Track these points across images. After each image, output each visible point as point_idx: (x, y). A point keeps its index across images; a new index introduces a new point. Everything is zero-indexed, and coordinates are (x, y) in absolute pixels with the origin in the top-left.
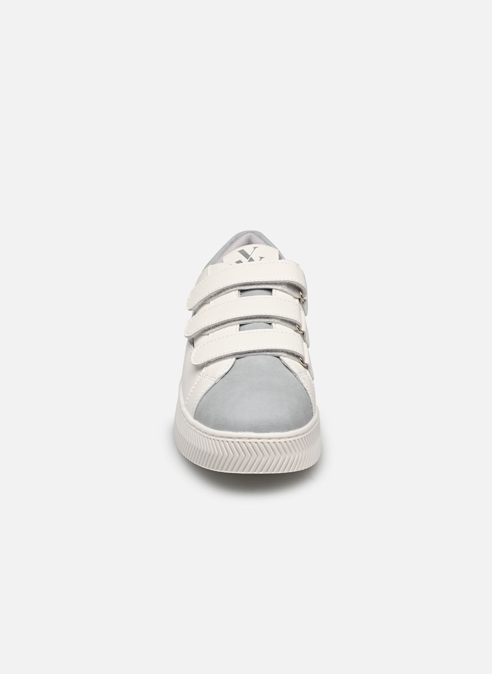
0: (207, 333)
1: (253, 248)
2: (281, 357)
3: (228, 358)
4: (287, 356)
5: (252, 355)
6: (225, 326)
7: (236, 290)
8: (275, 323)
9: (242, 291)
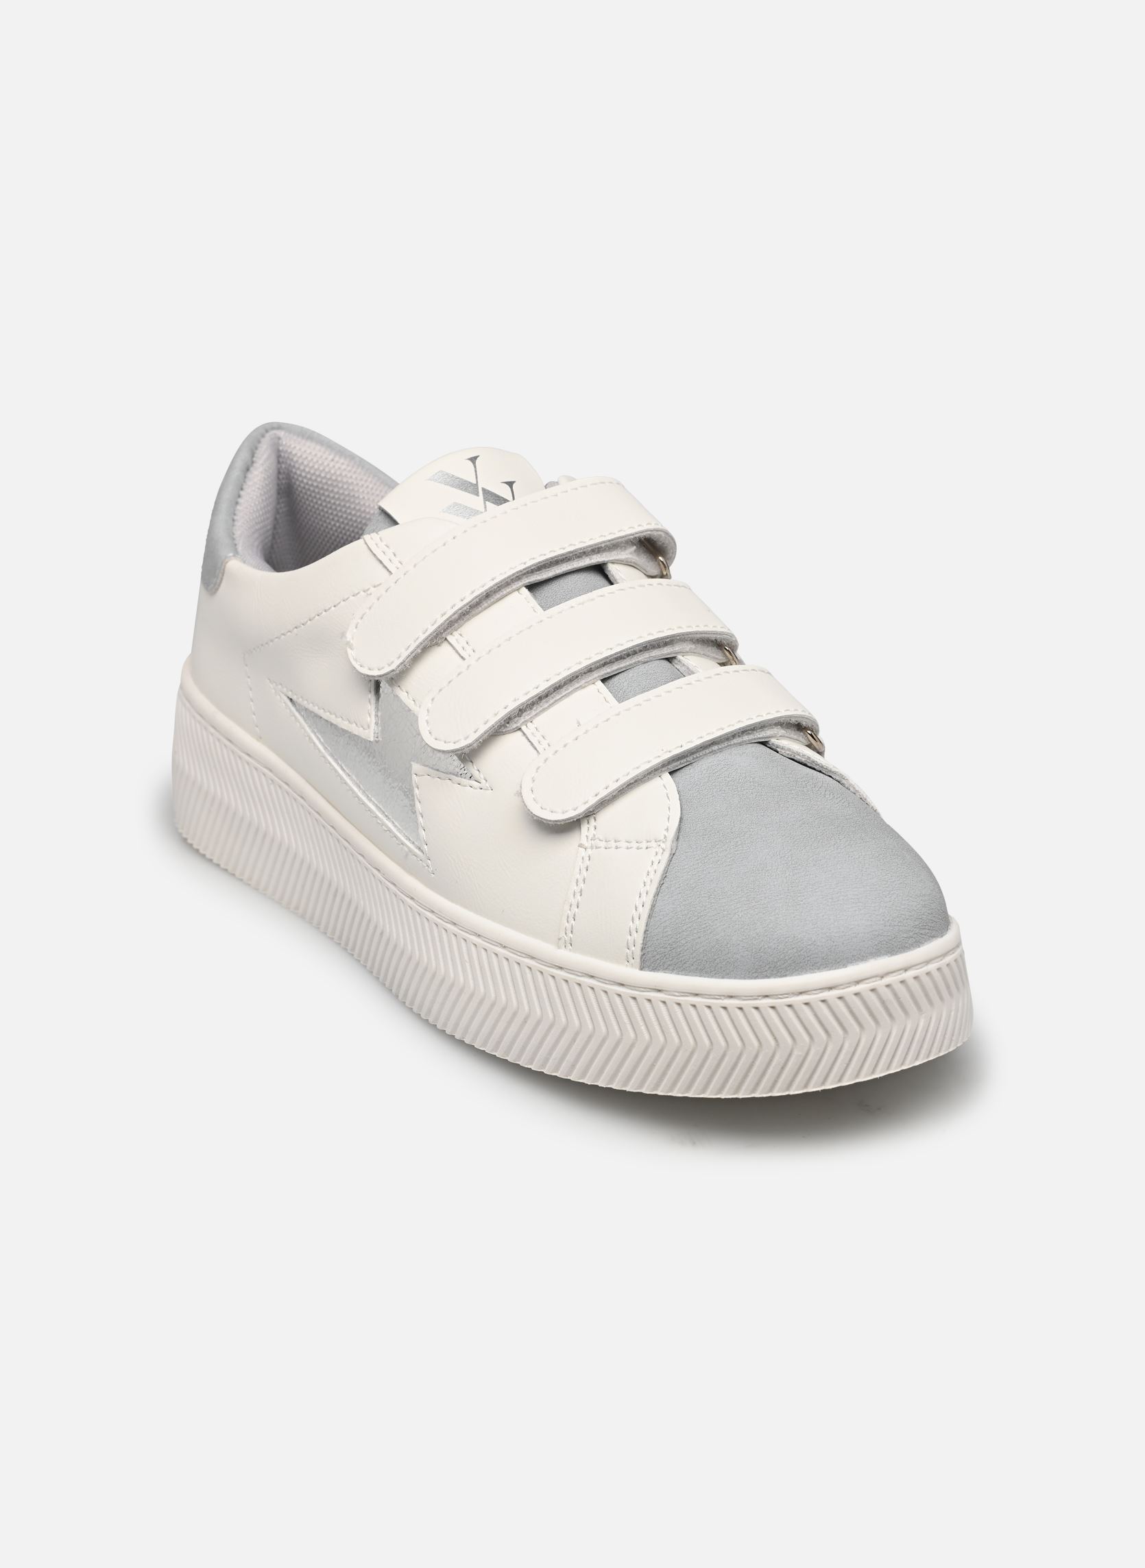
0: (515, 726)
1: (470, 462)
2: (773, 741)
3: (652, 779)
4: (786, 735)
5: (710, 752)
6: (564, 694)
7: (518, 590)
8: (684, 653)
9: (532, 587)
